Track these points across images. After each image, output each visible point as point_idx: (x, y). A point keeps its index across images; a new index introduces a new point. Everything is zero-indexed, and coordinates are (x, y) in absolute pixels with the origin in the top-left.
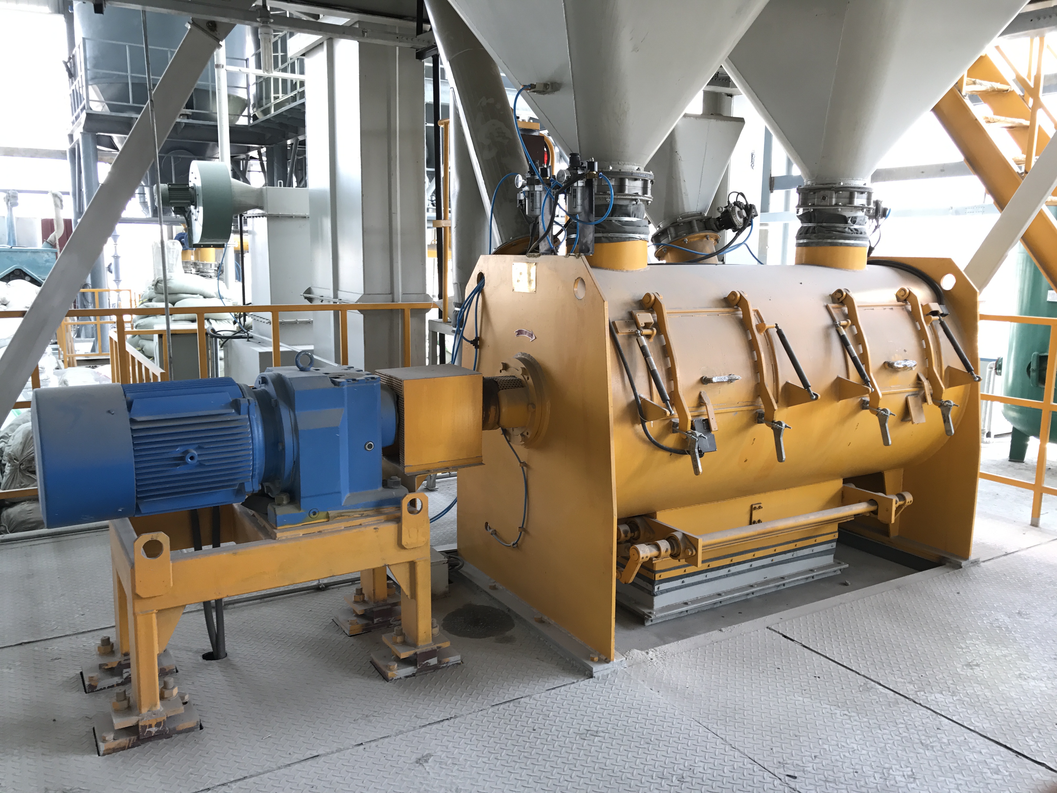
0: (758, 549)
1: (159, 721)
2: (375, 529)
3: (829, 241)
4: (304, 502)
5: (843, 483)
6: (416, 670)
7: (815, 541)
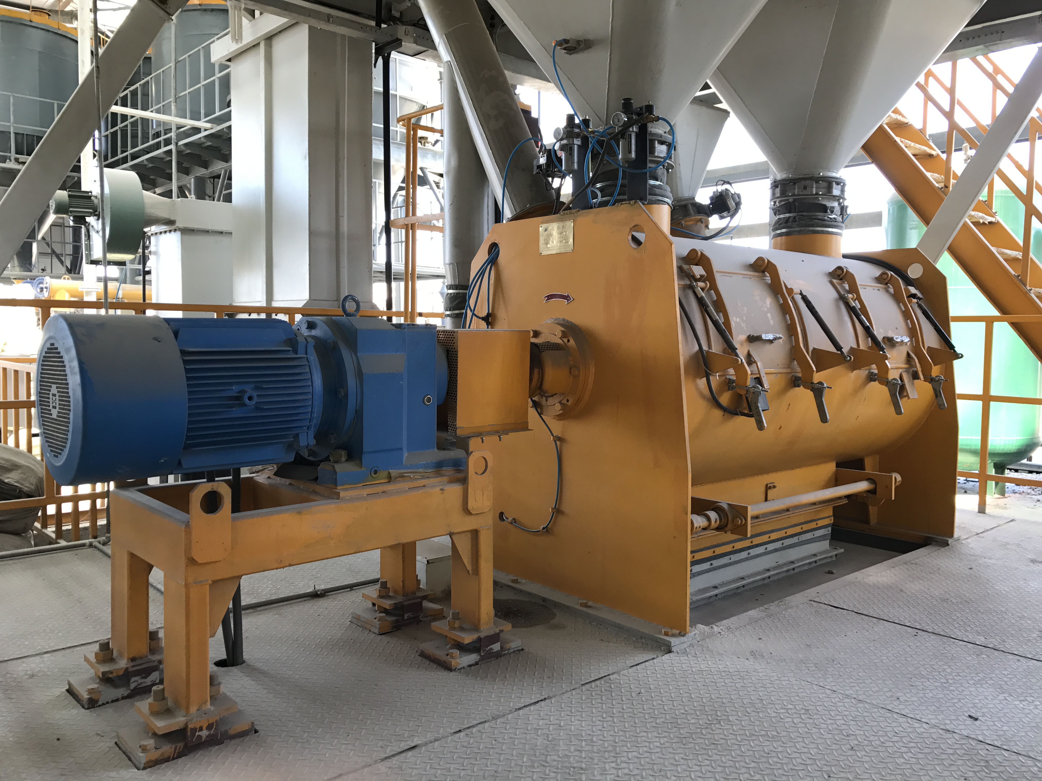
0: (772, 531)
1: (211, 722)
2: (441, 490)
3: (811, 228)
4: (365, 458)
5: (836, 467)
6: (479, 657)
7: (817, 524)
